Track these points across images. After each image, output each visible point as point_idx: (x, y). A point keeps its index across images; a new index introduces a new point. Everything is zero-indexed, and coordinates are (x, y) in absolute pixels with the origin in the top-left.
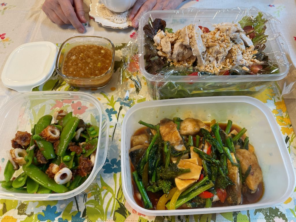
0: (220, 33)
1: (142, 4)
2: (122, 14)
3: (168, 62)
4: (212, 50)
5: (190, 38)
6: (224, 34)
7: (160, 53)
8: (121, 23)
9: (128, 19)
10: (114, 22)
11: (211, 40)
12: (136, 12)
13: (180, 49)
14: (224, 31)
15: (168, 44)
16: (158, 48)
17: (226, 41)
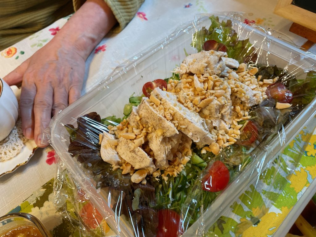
0: (199, 77)
1: (32, 103)
2: (9, 139)
3: (157, 179)
4: (210, 110)
5: (172, 120)
6: (205, 75)
7: (135, 178)
8: (17, 154)
9: (24, 140)
10: (4, 160)
11: (198, 98)
12: (30, 122)
13: (166, 147)
14: (203, 71)
15: (139, 154)
16: (126, 170)
17: (217, 84)
